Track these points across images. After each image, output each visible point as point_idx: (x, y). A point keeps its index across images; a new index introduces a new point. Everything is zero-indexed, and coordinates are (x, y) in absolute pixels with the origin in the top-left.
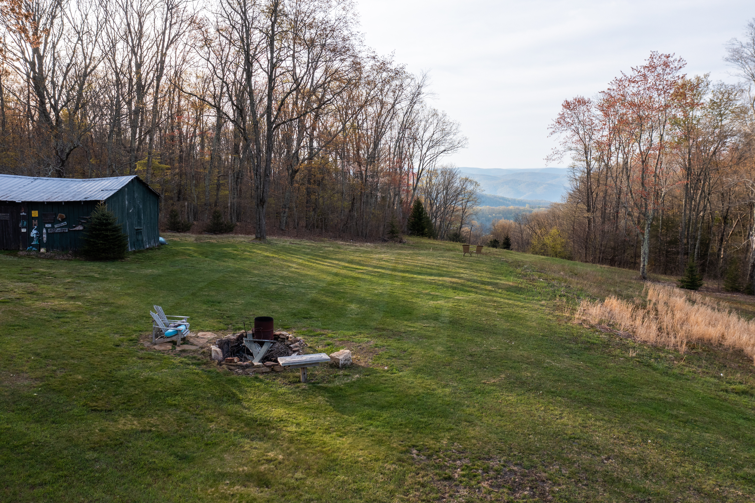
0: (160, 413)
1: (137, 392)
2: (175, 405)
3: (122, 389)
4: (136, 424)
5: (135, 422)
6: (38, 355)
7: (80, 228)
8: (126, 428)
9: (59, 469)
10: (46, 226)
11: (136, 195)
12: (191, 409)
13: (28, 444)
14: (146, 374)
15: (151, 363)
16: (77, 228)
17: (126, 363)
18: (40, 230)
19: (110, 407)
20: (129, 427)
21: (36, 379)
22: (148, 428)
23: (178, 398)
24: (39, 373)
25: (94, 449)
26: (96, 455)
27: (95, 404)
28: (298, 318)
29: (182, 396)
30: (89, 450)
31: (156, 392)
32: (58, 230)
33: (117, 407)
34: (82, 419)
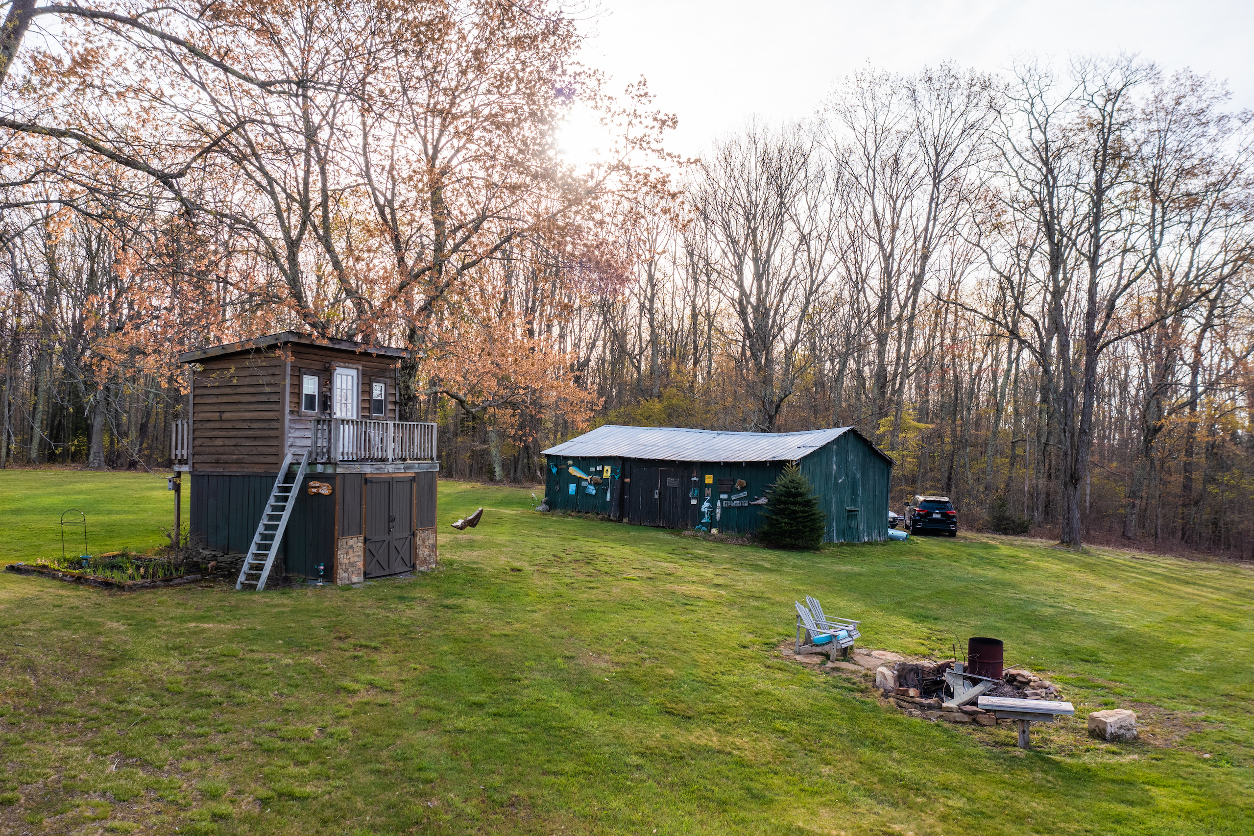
0: (756, 735)
1: (738, 704)
2: (784, 731)
3: (718, 696)
4: (715, 742)
5: (715, 739)
6: (634, 638)
7: (763, 501)
8: (698, 742)
9: (587, 764)
10: (722, 496)
11: (851, 457)
12: (805, 742)
13: (566, 729)
14: (762, 686)
15: (779, 675)
16: (760, 502)
17: (743, 668)
18: (713, 503)
19: (691, 714)
20: (703, 742)
21: (617, 664)
22: (728, 749)
23: (793, 724)
24: (623, 658)
25: (643, 755)
26: (640, 761)
27: (674, 705)
28: (1070, 659)
29: (802, 722)
30: (636, 754)
31: (766, 710)
32: (736, 503)
33: (700, 714)
34: (647, 719)
